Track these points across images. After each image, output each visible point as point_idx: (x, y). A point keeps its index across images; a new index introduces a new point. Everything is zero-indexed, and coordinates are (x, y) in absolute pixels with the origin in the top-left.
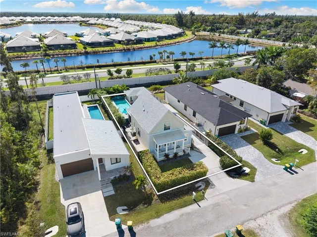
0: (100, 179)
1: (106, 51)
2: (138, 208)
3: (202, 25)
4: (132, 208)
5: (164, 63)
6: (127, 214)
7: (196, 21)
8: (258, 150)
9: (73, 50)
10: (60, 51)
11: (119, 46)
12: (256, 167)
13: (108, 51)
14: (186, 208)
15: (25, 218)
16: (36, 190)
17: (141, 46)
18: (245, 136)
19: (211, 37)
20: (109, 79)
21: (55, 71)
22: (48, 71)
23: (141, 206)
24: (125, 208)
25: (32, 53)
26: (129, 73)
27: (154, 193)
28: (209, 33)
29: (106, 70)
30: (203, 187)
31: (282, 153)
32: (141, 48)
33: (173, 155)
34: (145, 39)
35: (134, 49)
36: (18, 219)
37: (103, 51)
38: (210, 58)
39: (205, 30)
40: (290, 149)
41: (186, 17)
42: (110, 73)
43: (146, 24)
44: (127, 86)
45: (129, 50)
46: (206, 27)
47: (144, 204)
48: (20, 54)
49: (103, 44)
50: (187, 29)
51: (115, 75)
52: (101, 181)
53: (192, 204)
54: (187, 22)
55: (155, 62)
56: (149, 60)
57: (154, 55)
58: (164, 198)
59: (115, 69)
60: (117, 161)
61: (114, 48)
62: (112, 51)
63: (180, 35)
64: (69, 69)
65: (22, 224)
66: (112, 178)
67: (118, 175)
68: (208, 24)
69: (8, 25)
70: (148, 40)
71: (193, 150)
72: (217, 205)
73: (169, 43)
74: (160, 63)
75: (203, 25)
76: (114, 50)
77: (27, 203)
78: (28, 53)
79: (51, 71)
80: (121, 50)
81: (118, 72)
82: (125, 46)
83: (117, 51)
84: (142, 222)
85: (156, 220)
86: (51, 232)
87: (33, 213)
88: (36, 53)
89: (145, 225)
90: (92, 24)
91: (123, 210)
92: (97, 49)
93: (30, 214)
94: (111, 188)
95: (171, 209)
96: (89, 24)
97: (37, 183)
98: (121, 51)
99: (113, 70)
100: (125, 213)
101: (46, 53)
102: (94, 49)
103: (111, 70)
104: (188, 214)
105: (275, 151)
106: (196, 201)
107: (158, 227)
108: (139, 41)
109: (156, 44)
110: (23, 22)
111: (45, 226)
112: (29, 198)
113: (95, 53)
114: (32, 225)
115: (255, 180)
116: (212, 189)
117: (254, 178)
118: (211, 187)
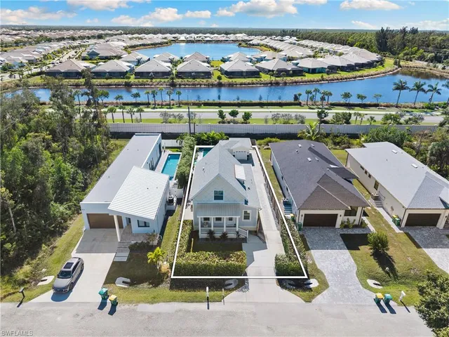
0: (119, 241)
1: (245, 84)
2: (141, 286)
3: (418, 50)
4: (135, 284)
5: (312, 107)
6: (124, 288)
7: (410, 44)
8: (355, 260)
9: (205, 81)
10: (190, 80)
11: (265, 78)
12: (330, 284)
13: (249, 84)
14: (190, 304)
15: (32, 259)
16: (61, 234)
17: (299, 79)
18: (350, 234)
19: (427, 70)
20: (219, 123)
21: (167, 105)
22: (158, 105)
23: (145, 285)
24: (128, 280)
25: (158, 80)
26: (247, 117)
27: (169, 274)
28: (426, 63)
29: (217, 110)
30: (232, 286)
31: (396, 277)
32: (296, 82)
33: (220, 235)
34: (309, 69)
35: (285, 84)
36: (26, 258)
37: (241, 84)
38: (392, 106)
39: (421, 58)
40: (415, 274)
41: (393, 37)
42: (221, 115)
43: (327, 46)
44: (226, 134)
45: (277, 84)
46: (426, 54)
47: (150, 284)
48: (145, 80)
49: (244, 74)
50: (391, 55)
51: (228, 117)
52: (120, 243)
53: (202, 302)
54: (394, 44)
55: (300, 104)
56: (292, 101)
57: (300, 95)
58: (176, 285)
59: (230, 110)
60: (146, 225)
61: (258, 79)
62: (253, 84)
63: (370, 65)
64: (183, 104)
65: (28, 263)
66: (133, 242)
67: (140, 242)
68: (430, 48)
69: (157, 44)
70: (313, 71)
71: (256, 235)
72: (232, 314)
73: (345, 76)
74: (306, 106)
75: (421, 51)
76: (257, 84)
77: (43, 245)
78: (154, 80)
79: (162, 105)
80: (267, 84)
81: (234, 114)
82: (273, 78)
83: (261, 84)
84: (131, 302)
85: (148, 305)
86: (46, 280)
87: (43, 257)
88: (163, 80)
89: (132, 306)
90: (253, 45)
91: (124, 282)
92: (234, 80)
93: (40, 256)
94: (127, 254)
95: (174, 300)
96: (250, 44)
97: (66, 228)
98: (265, 84)
99: (227, 110)
100: (123, 286)
101: (173, 82)
102: (230, 80)
103: (224, 110)
104: (187, 312)
105: (384, 269)
106: (210, 300)
107: (143, 314)
108: (299, 72)
109: (322, 77)
110: (176, 41)
111: (45, 272)
112: (49, 240)
113: (231, 85)
114: (36, 267)
115: (314, 300)
116: (241, 293)
117: (313, 297)
118: (242, 290)
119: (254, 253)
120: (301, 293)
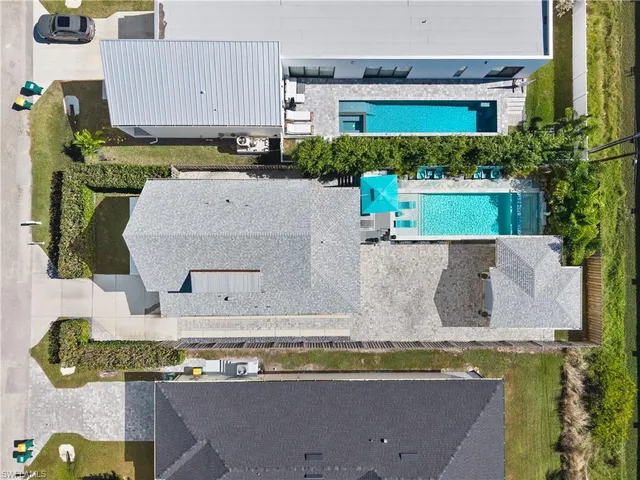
84: (34, 126)
89: (27, 129)
115: (34, 360)
116: (46, 267)
117: (40, 360)
118: (51, 269)
119: (123, 293)
120: (47, 347)
